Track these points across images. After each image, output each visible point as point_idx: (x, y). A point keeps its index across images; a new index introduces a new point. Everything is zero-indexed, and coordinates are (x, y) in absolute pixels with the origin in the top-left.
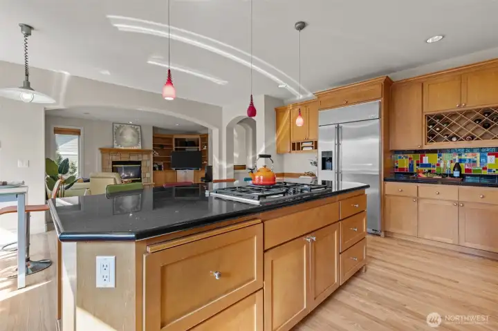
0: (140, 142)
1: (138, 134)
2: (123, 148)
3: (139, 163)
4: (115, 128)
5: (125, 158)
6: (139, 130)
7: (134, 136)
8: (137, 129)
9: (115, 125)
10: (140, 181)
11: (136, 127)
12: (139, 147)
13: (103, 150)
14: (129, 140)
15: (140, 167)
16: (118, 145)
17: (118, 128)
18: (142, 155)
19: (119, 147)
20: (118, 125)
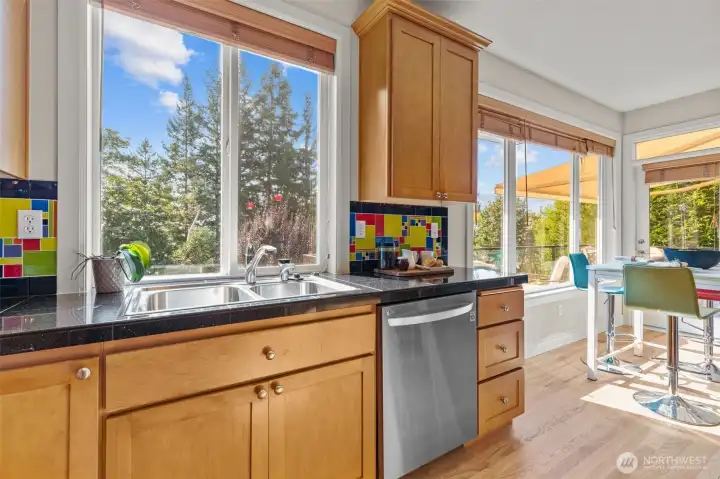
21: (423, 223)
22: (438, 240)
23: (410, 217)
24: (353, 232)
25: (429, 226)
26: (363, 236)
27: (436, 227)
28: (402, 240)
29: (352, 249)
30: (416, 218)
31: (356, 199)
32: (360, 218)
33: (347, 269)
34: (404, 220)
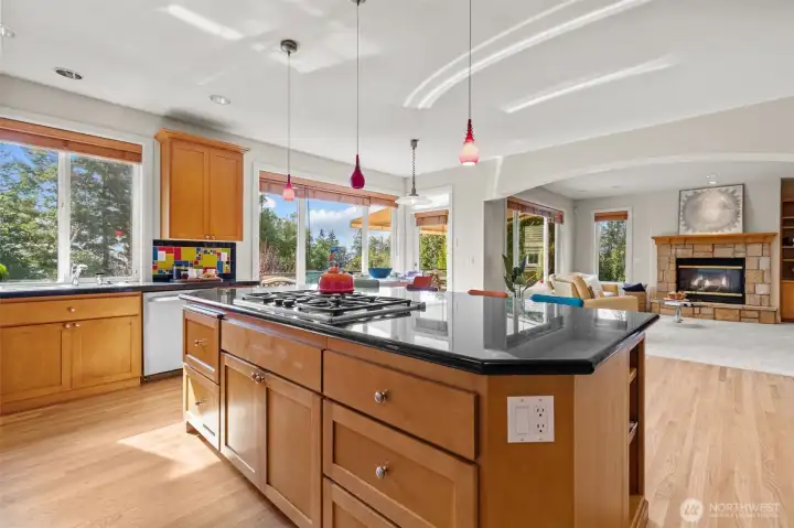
0: (741, 219)
1: (737, 202)
2: (698, 233)
3: (741, 261)
4: (684, 198)
5: (702, 252)
6: (739, 193)
7: (725, 206)
8: (734, 192)
9: (683, 194)
10: (742, 300)
11: (731, 189)
12: (737, 229)
13: (661, 241)
14: (714, 218)
15: (742, 272)
16: (688, 229)
17: (690, 198)
18: (746, 244)
19: (690, 233)
20: (690, 193)
21: (214, 252)
22: (227, 263)
23: (203, 249)
24: (155, 257)
25: (219, 254)
26: (164, 259)
27: (225, 256)
28: (196, 263)
29: (155, 268)
30: (209, 250)
31: (158, 238)
32: (161, 250)
33: (151, 278)
34: (198, 250)
